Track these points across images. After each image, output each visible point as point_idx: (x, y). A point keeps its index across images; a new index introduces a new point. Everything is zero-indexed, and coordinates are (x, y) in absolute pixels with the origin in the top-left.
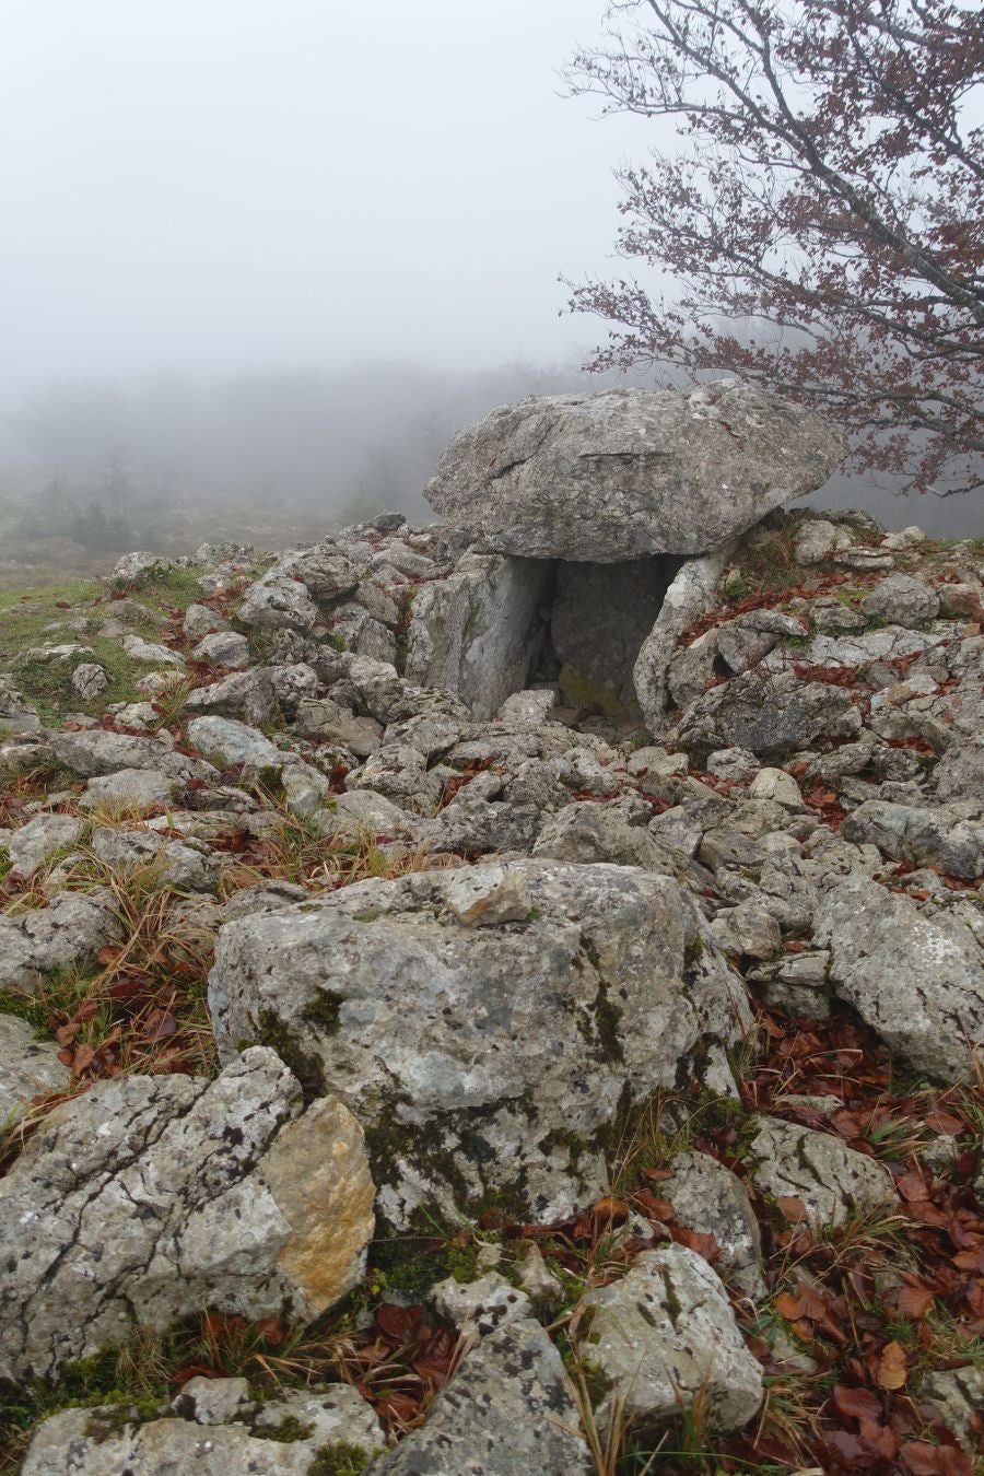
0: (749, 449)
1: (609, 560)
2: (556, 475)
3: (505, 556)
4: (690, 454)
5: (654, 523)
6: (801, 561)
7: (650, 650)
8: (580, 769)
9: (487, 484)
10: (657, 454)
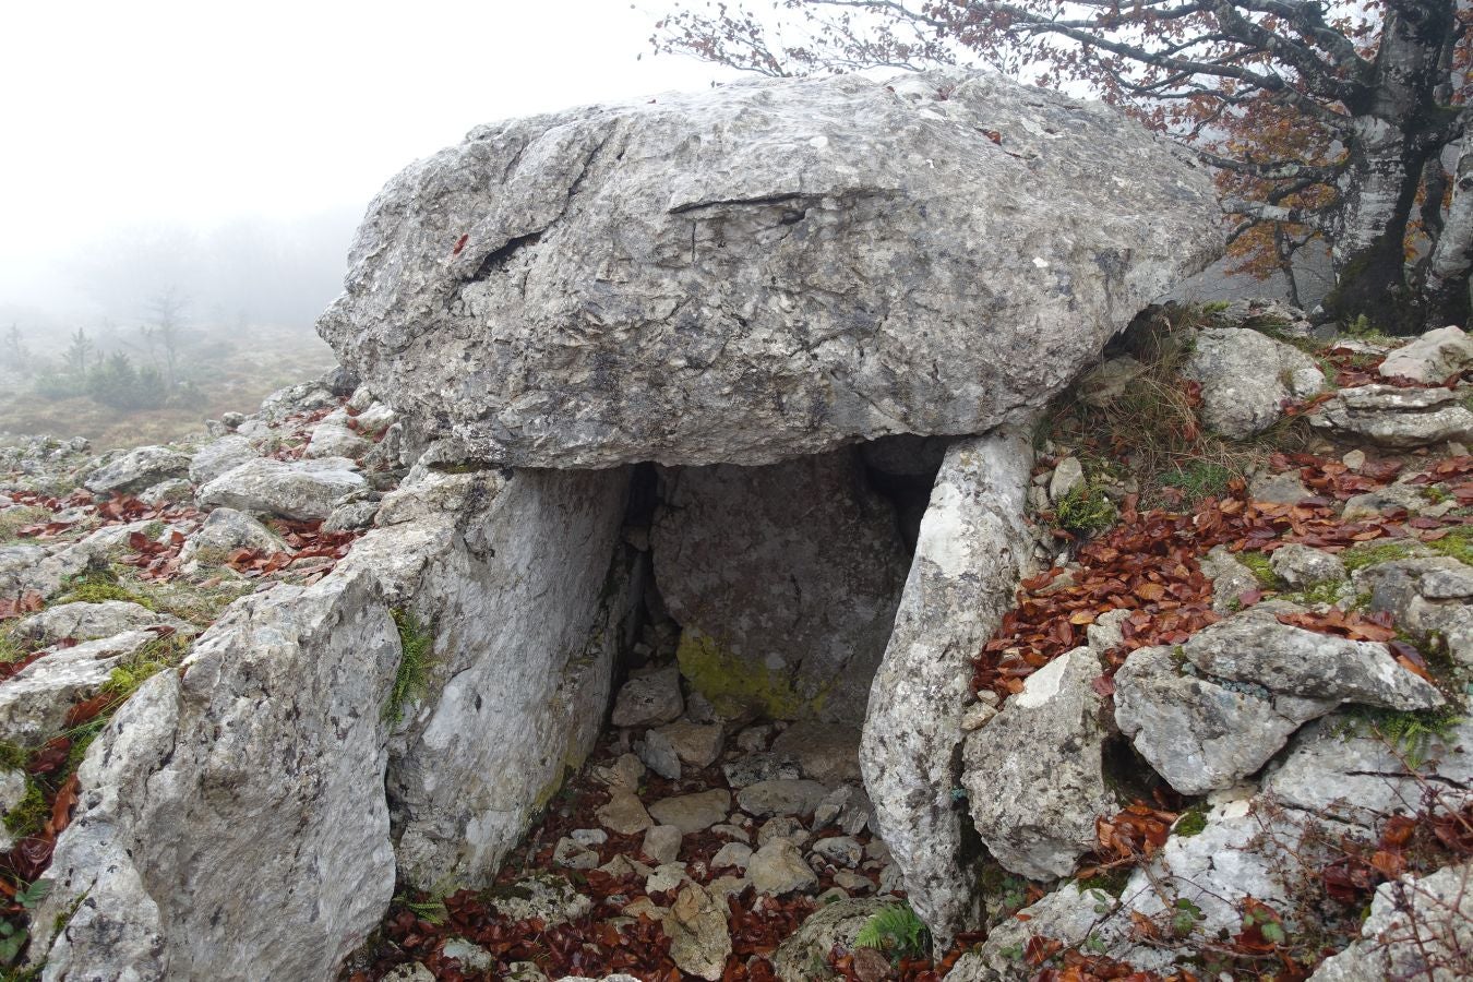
0: (1054, 179)
1: (766, 459)
2: (614, 262)
3: (508, 473)
4: (942, 190)
5: (871, 365)
6: (1226, 429)
9: (451, 295)
10: (862, 194)
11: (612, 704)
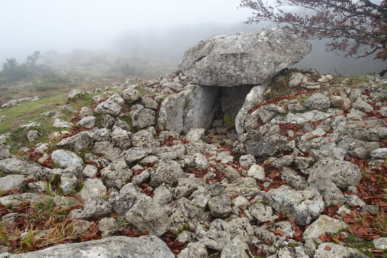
0: (276, 50)
1: (231, 86)
2: (213, 60)
3: (199, 85)
4: (255, 53)
5: (243, 75)
6: (290, 86)
7: (240, 115)
8: (196, 161)
9: (194, 63)
10: (244, 54)
11: (212, 123)
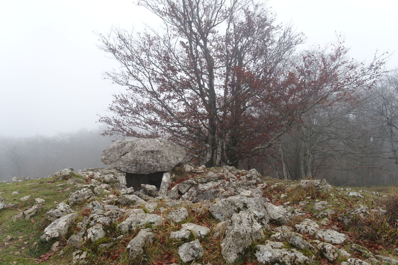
0: (172, 151)
2: (137, 155)
3: (126, 173)
4: (164, 151)
5: (158, 165)
6: (186, 172)
9: (120, 157)
10: (158, 151)
